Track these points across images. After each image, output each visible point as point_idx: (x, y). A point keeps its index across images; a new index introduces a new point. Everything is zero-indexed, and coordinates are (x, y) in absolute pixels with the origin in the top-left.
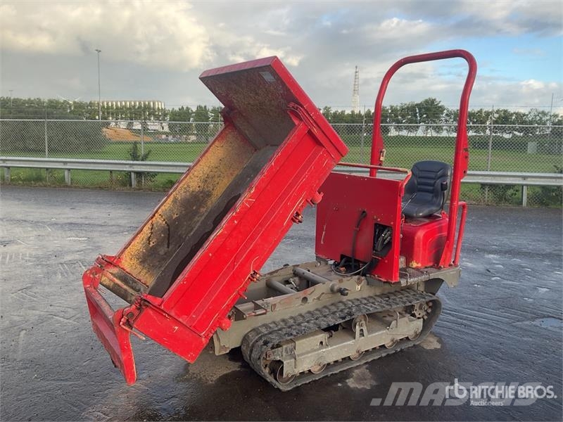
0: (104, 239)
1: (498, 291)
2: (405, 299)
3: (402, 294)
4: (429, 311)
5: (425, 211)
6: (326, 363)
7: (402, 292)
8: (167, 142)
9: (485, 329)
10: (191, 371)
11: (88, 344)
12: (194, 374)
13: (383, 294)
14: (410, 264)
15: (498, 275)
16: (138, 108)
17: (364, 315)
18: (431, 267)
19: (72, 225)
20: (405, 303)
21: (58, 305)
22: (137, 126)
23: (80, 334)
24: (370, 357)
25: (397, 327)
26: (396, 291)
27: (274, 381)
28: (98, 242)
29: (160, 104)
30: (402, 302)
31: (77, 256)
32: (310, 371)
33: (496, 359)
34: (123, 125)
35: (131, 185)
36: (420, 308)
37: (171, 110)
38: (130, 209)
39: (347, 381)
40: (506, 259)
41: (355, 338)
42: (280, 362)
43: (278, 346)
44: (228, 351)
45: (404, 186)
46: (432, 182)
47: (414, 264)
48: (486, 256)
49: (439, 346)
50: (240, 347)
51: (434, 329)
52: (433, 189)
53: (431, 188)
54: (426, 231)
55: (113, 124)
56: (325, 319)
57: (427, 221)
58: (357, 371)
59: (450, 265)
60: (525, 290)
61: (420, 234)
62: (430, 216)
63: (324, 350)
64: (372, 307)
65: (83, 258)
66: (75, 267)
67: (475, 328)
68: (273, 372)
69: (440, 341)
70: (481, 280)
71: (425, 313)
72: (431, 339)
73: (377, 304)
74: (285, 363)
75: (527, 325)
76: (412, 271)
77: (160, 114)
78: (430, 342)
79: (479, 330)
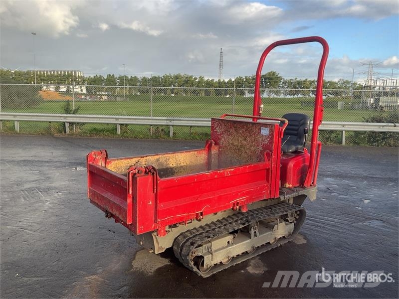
0: (52, 172)
1: (338, 203)
2: (282, 210)
3: (280, 206)
4: (297, 217)
5: (293, 149)
6: (232, 256)
7: (279, 205)
8: (85, 101)
9: (334, 228)
10: (134, 266)
11: (53, 249)
12: (137, 268)
13: (266, 207)
14: (284, 185)
15: (335, 192)
16: (64, 76)
17: (257, 222)
18: (298, 187)
19: (26, 162)
20: (283, 212)
21: (26, 221)
22: (63, 89)
23: (47, 242)
24: (261, 251)
25: (278, 229)
26: (275, 204)
27: (198, 271)
28: (48, 174)
29: (80, 73)
30: (281, 211)
31: (33, 185)
32: (221, 262)
33: (345, 249)
34: (52, 88)
35: (65, 132)
36: (292, 216)
37: (88, 77)
38: (67, 149)
39: (247, 268)
40: (338, 181)
41: (251, 238)
42: (202, 257)
43: (200, 246)
44: (164, 251)
45: (283, 131)
46: (297, 128)
47: (288, 186)
48: (325, 179)
49: (305, 242)
50: (172, 247)
51: (301, 230)
52: (297, 133)
53: (296, 132)
54: (295, 162)
55: (45, 88)
56: (231, 225)
57: (294, 155)
58: (253, 261)
59: (311, 185)
60: (355, 201)
61: (291, 165)
62: (296, 152)
63: (231, 247)
64: (261, 216)
65: (38, 186)
66: (33, 193)
67: (327, 228)
68: (196, 264)
69: (305, 238)
70: (325, 195)
71: (294, 219)
72: (300, 237)
73: (264, 213)
74: (205, 257)
75: (360, 225)
76: (286, 190)
77: (80, 80)
78: (299, 239)
79: (329, 229)
